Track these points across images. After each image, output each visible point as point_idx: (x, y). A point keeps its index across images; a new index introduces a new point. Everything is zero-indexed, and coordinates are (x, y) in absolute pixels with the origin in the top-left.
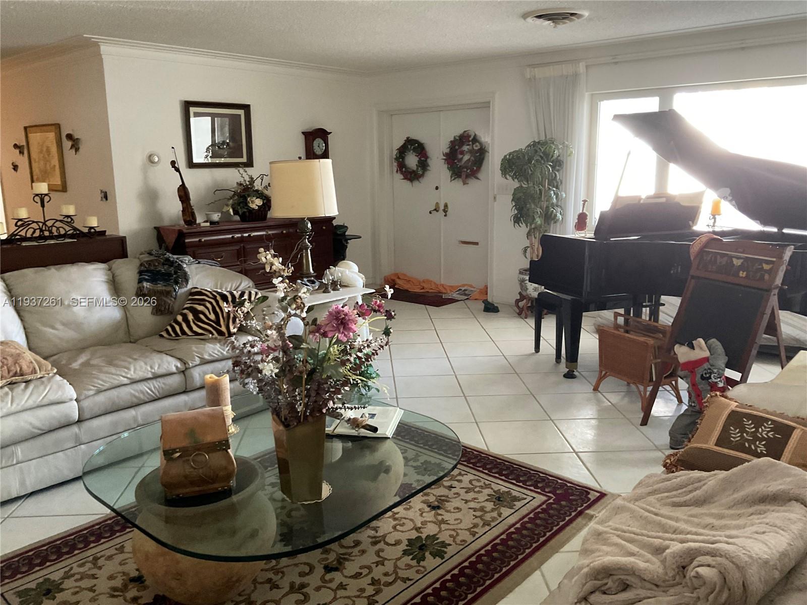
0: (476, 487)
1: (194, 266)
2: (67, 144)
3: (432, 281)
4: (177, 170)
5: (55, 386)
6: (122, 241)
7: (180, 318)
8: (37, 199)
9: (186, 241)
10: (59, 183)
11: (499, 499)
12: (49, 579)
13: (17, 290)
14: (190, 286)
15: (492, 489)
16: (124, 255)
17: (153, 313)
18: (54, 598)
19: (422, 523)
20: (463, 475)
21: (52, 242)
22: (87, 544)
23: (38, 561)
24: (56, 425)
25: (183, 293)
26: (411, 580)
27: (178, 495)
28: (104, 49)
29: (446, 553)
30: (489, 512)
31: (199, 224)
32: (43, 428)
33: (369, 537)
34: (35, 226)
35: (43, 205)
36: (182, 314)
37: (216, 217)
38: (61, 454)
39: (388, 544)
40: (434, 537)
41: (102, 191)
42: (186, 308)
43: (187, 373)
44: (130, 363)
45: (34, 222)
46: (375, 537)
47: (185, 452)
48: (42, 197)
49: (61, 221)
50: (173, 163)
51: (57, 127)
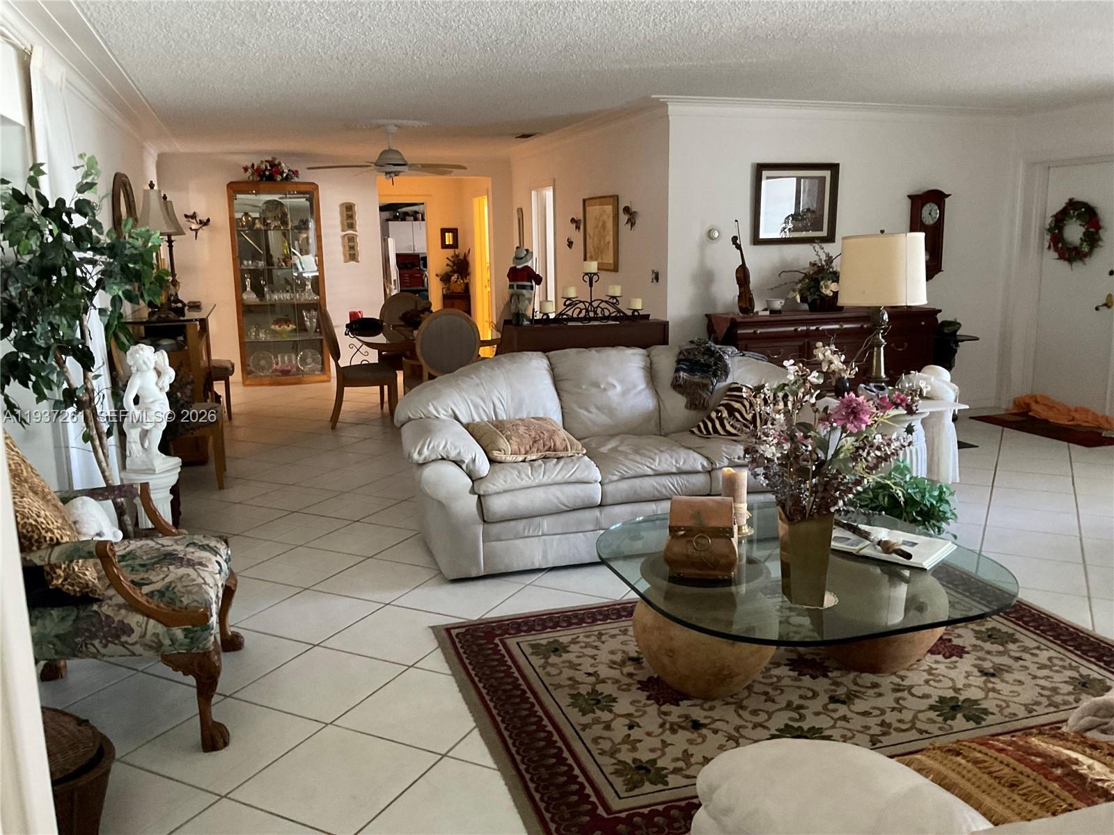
0: (1055, 665)
1: (737, 359)
2: (624, 218)
3: (1089, 411)
4: (739, 247)
5: (582, 466)
6: (664, 326)
7: (714, 415)
8: (587, 278)
9: (739, 332)
10: (611, 261)
11: (1084, 685)
12: (557, 641)
13: (560, 370)
14: (729, 380)
15: (1078, 672)
16: (664, 341)
17: (686, 407)
18: (561, 656)
19: (964, 685)
20: (1041, 650)
21: (596, 323)
22: (594, 621)
23: (551, 624)
24: (579, 504)
25: (723, 387)
26: (929, 733)
27: (679, 574)
28: (672, 108)
29: (984, 720)
30: (1064, 694)
31: (757, 312)
32: (569, 505)
33: (892, 683)
34: (581, 306)
35: (591, 285)
36: (718, 412)
37: (778, 304)
38: (581, 534)
39: (913, 695)
40: (976, 702)
41: (653, 271)
42: (723, 405)
43: (713, 473)
44: (656, 454)
45: (581, 302)
46: (899, 685)
47: (690, 532)
48: (591, 276)
49: (606, 302)
50: (735, 239)
51: (615, 198)
